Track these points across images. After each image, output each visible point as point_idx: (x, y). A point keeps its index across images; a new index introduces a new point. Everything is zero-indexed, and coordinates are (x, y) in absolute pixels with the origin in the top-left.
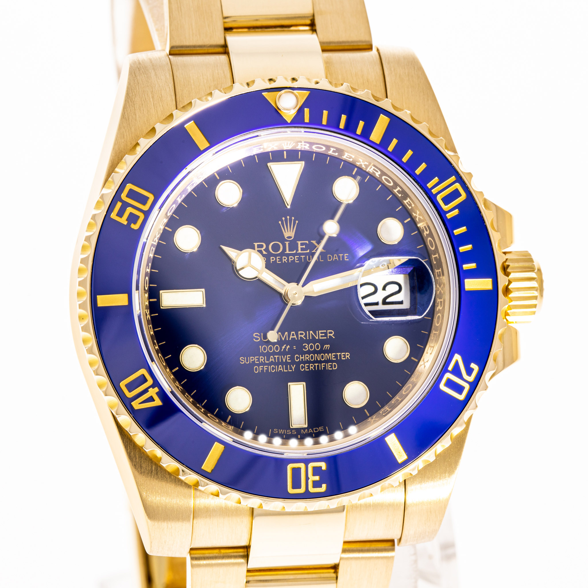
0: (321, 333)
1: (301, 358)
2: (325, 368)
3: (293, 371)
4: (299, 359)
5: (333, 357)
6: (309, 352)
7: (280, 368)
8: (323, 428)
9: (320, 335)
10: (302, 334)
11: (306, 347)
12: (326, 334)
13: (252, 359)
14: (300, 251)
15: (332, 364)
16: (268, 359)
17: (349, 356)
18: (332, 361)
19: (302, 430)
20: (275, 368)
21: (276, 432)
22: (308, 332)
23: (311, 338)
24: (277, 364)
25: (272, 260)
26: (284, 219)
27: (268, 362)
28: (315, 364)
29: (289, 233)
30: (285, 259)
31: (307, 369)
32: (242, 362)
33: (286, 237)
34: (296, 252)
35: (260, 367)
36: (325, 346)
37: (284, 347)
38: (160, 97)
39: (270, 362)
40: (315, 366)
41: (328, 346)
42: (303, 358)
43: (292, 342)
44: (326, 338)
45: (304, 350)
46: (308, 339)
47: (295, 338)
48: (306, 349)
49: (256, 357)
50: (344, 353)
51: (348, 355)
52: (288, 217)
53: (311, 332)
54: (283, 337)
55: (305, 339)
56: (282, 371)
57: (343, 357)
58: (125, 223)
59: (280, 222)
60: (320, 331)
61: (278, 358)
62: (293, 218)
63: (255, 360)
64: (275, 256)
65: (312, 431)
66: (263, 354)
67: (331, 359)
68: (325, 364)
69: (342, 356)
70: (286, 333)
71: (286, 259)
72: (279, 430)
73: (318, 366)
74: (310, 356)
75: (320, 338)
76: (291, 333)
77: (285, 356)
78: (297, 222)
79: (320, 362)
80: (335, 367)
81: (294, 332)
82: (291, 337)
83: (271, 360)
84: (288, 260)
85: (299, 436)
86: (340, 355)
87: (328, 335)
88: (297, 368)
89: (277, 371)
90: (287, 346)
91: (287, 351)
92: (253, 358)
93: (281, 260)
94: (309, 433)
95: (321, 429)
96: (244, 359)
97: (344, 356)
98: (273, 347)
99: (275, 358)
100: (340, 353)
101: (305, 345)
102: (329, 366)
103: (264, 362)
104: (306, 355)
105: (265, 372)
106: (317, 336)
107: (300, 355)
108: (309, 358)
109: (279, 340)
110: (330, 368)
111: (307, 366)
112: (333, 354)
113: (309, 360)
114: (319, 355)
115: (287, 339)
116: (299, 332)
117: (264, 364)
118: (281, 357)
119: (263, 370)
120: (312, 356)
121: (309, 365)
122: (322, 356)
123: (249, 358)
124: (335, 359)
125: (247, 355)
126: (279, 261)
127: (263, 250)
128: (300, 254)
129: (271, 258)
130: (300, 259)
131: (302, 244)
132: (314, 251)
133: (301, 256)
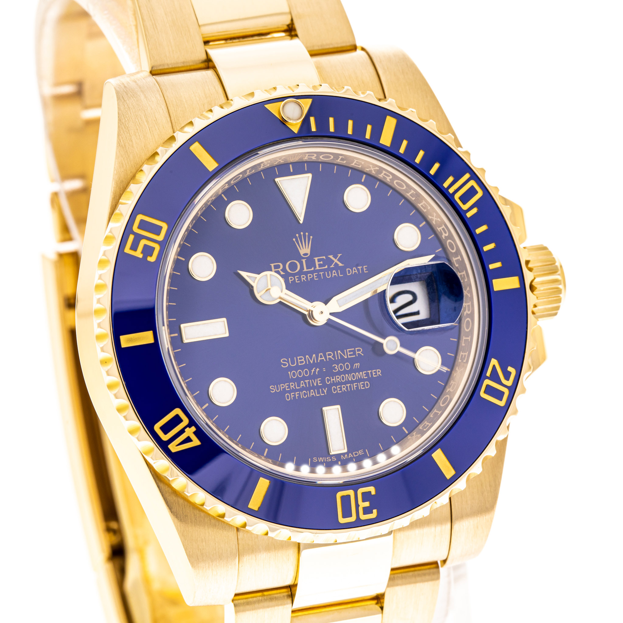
0: (350, 351)
1: (332, 380)
2: (357, 388)
3: (326, 394)
4: (330, 382)
5: (364, 375)
6: (339, 373)
7: (312, 393)
8: (362, 452)
9: (349, 353)
10: (330, 355)
11: (336, 368)
12: (354, 351)
13: (283, 386)
14: (318, 268)
15: (364, 383)
16: (299, 386)
17: (380, 372)
18: (364, 380)
19: (342, 456)
20: (307, 394)
21: (316, 460)
22: (335, 352)
23: (340, 358)
24: (308, 389)
25: (290, 281)
27: (299, 388)
28: (347, 385)
29: (305, 250)
30: (303, 277)
31: (339, 391)
33: (302, 254)
34: (314, 269)
35: (292, 394)
36: (355, 365)
37: (313, 371)
38: (154, 120)
39: (301, 387)
40: (347, 387)
41: (358, 365)
42: (334, 379)
43: (320, 365)
44: (354, 356)
45: (334, 371)
46: (337, 359)
47: (323, 359)
48: (336, 370)
49: (286, 384)
50: (375, 370)
51: (379, 371)
52: (302, 233)
53: (339, 352)
54: (311, 361)
55: (334, 359)
56: (315, 396)
57: (375, 375)
58: (141, 256)
59: (294, 239)
60: (348, 350)
61: (309, 382)
62: (307, 234)
63: (285, 387)
65: (352, 456)
66: (293, 380)
67: (362, 378)
69: (374, 373)
70: (314, 355)
71: (305, 278)
72: (319, 458)
73: (350, 386)
74: (341, 377)
75: (349, 357)
76: (319, 355)
77: (316, 380)
78: (311, 237)
79: (352, 382)
80: (367, 386)
81: (322, 354)
82: (319, 359)
83: (301, 385)
84: (307, 278)
85: (339, 463)
86: (371, 373)
87: (357, 353)
88: (329, 390)
89: (309, 396)
90: (317, 369)
91: (317, 374)
93: (300, 279)
95: (360, 452)
96: (274, 387)
97: (375, 373)
98: (302, 372)
99: (305, 383)
100: (371, 371)
101: (334, 366)
102: (361, 386)
103: (294, 388)
104: (337, 376)
105: (297, 398)
106: (346, 355)
107: (331, 377)
108: (340, 380)
109: (308, 363)
110: (362, 387)
111: (339, 388)
112: (364, 372)
113: (340, 381)
114: (350, 375)
115: (316, 362)
116: (327, 353)
117: (295, 391)
118: (312, 381)
119: (295, 397)
120: (343, 377)
121: (341, 386)
122: (353, 375)
123: (279, 386)
124: (367, 377)
125: (277, 384)
126: (298, 281)
127: (281, 270)
128: (319, 271)
129: (290, 278)
130: (319, 276)
131: (319, 260)
132: (332, 266)
133: (320, 273)
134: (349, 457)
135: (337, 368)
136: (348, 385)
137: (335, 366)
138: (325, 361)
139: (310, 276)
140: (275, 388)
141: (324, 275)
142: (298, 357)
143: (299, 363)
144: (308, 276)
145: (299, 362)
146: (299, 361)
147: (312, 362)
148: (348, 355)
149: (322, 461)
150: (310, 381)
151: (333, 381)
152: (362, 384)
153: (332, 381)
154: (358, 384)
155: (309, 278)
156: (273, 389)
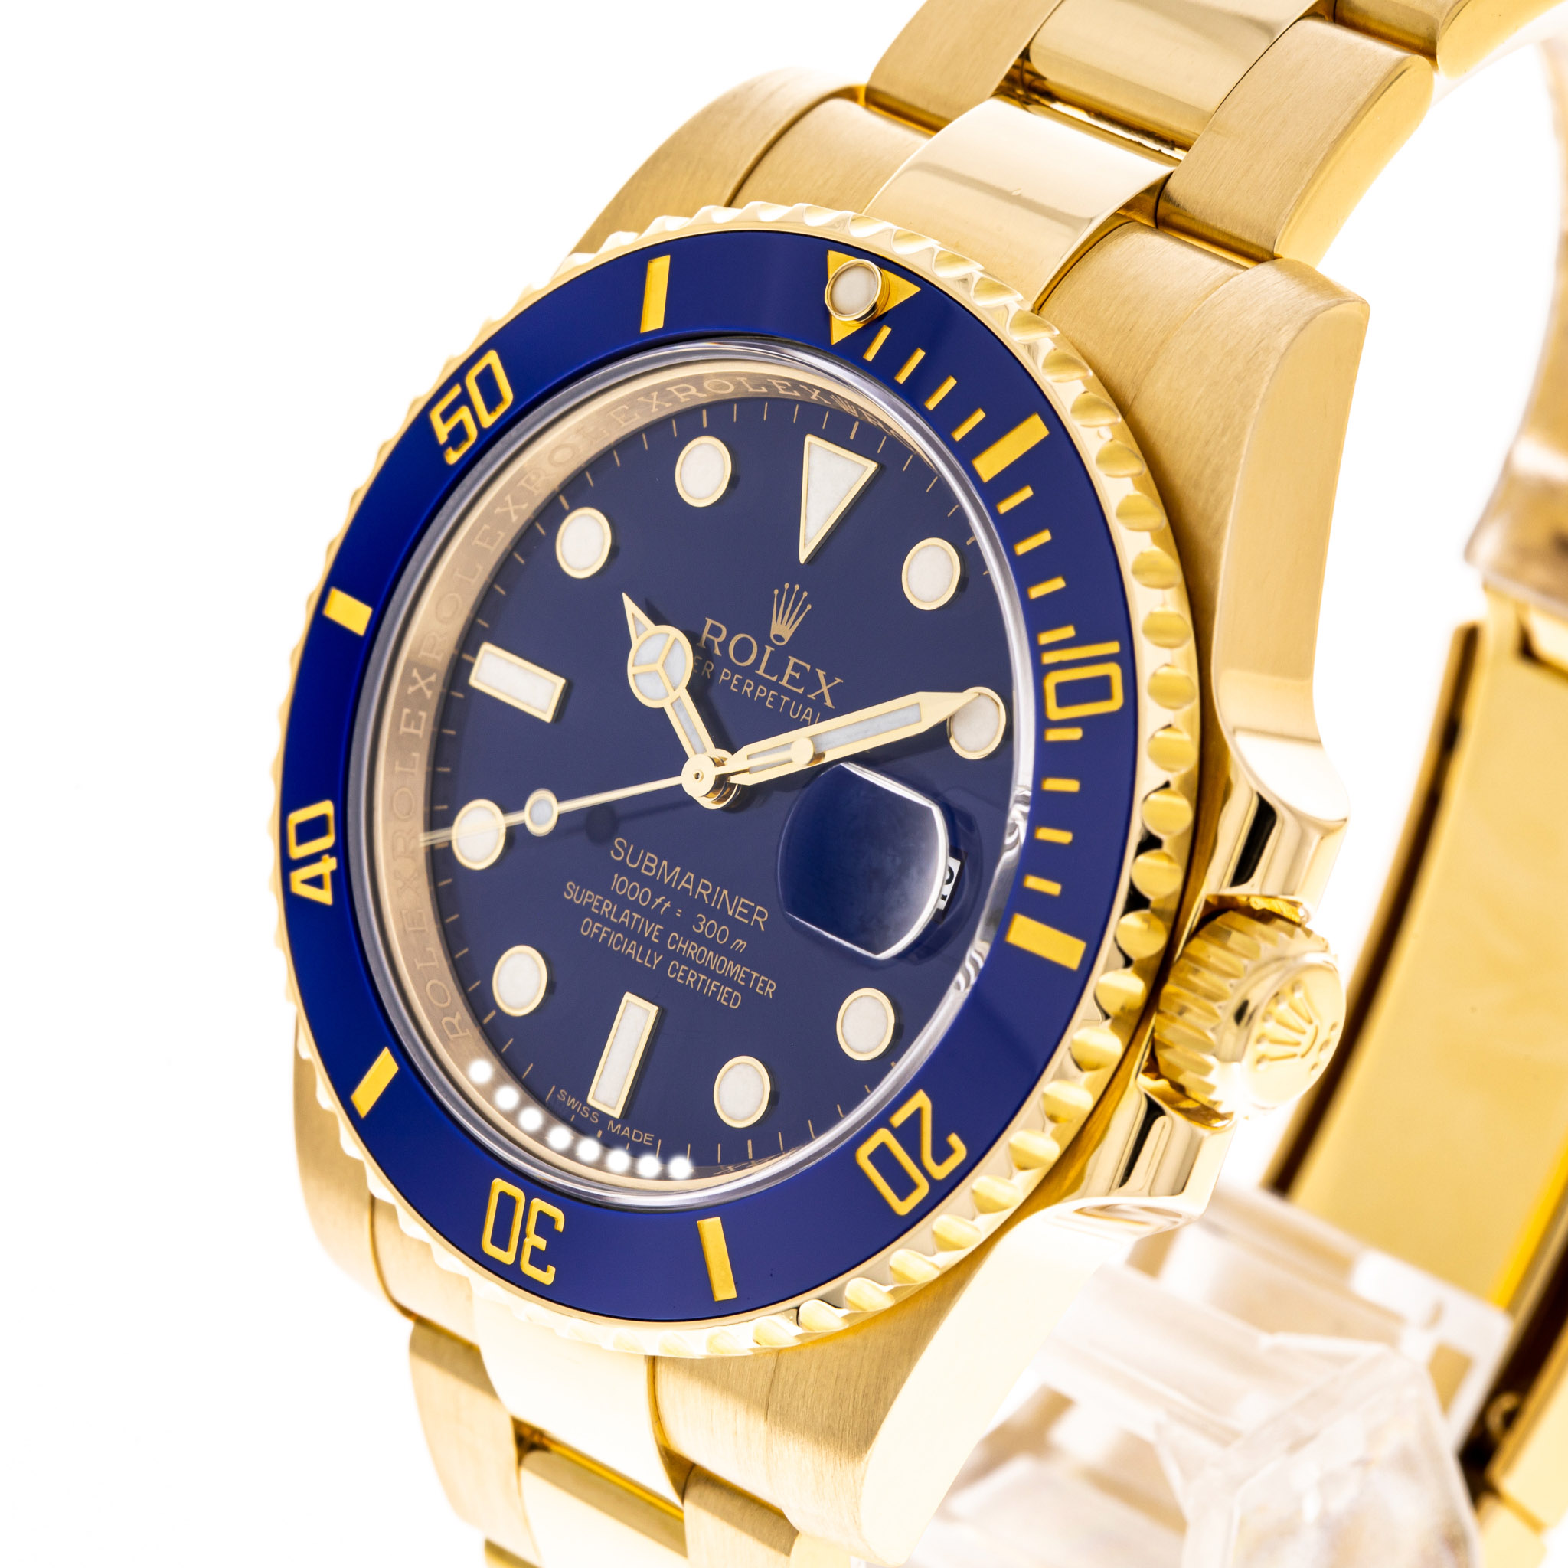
0: (744, 905)
1: (680, 945)
2: (715, 994)
3: (654, 968)
4: (675, 946)
5: (742, 975)
6: (700, 940)
7: (632, 949)
8: (651, 1139)
9: (740, 908)
10: (705, 887)
11: (701, 924)
12: (752, 910)
13: (590, 897)
14: (784, 683)
15: (733, 992)
16: (617, 916)
17: (772, 990)
18: (735, 986)
19: (611, 1123)
20: (622, 944)
21: (563, 1099)
22: (718, 888)
23: (718, 907)
24: (631, 935)
25: (722, 677)
26: (787, 586)
27: (615, 921)
28: (700, 975)
29: (783, 628)
30: (749, 686)
31: (681, 978)
32: (569, 894)
33: (774, 633)
34: (777, 680)
35: (596, 924)
36: (737, 941)
37: (658, 901)
39: (620, 921)
40: (699, 978)
41: (743, 945)
42: (685, 947)
43: (679, 897)
44: (747, 922)
45: (694, 927)
46: (713, 905)
47: (689, 889)
48: (698, 927)
49: (597, 897)
50: (766, 979)
51: (771, 986)
52: (797, 587)
53: (725, 892)
54: (668, 876)
55: (707, 902)
56: (633, 957)
57: (761, 988)
59: (776, 592)
60: (743, 900)
61: (638, 921)
62: (805, 594)
63: (593, 902)
64: (735, 669)
65: (628, 1135)
66: (614, 898)
67: (735, 979)
68: (719, 984)
69: (760, 984)
70: (678, 869)
71: (751, 689)
72: (571, 1098)
73: (704, 982)
74: (700, 950)
75: (736, 916)
76: (686, 874)
77: (653, 925)
78: (809, 607)
79: (712, 975)
80: (734, 1004)
81: (692, 876)
82: (683, 883)
83: (622, 919)
84: (753, 693)
85: (600, 1133)
86: (757, 979)
87: (755, 917)
88: (663, 965)
89: (622, 951)
90: (667, 902)
91: (662, 913)
92: (593, 895)
93: (740, 686)
94: (622, 1134)
95: (646, 1138)
96: (574, 887)
97: (762, 985)
98: (638, 890)
99: (632, 918)
100: (758, 975)
101: (700, 917)
102: (725, 995)
103: (607, 916)
104: (692, 943)
105: (600, 940)
106: (733, 907)
107: (682, 939)
108: (695, 954)
109: (658, 878)
110: (725, 1000)
111: (684, 971)
112: (744, 969)
113: (693, 958)
114: (717, 956)
115: (673, 886)
116: (703, 880)
117: (606, 922)
118: (645, 923)
119: (597, 935)
120: (702, 952)
121: (689, 971)
122: (723, 962)
123: (584, 891)
124: (743, 984)
125: (584, 884)
126: (735, 686)
127: (719, 643)
128: (783, 690)
129: (725, 670)
130: (777, 701)
131: (796, 668)
132: (812, 696)
133: (782, 696)
134: (623, 1133)
135: (703, 924)
136: (703, 977)
137: (702, 920)
138: (690, 894)
139: (762, 691)
140: (574, 891)
141: (788, 704)
142: (649, 854)
143: (643, 868)
144: (759, 690)
145: (644, 866)
146: (646, 862)
147: (666, 880)
148: (738, 912)
149: (573, 1108)
150: (640, 920)
151: (682, 949)
152: (728, 992)
153: (681, 947)
154: (720, 986)
155: (758, 694)
156: (571, 892)
